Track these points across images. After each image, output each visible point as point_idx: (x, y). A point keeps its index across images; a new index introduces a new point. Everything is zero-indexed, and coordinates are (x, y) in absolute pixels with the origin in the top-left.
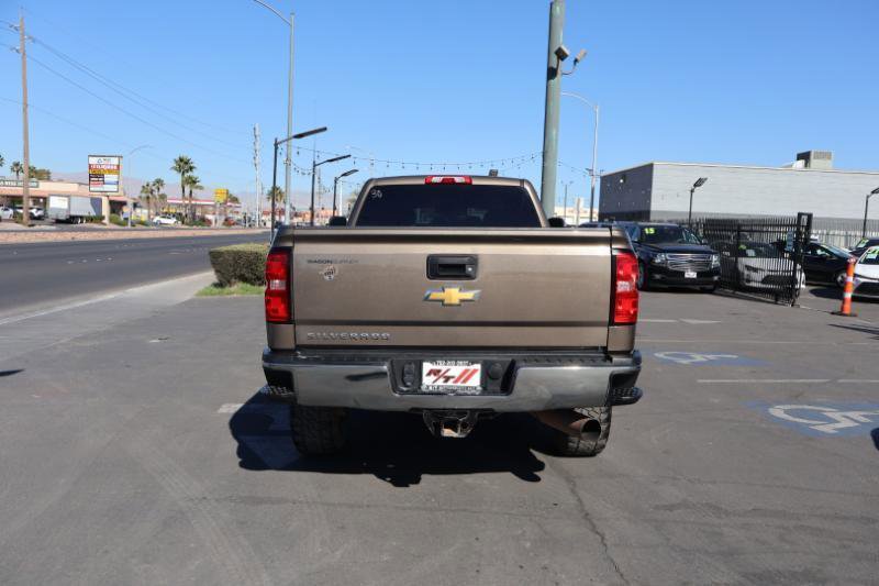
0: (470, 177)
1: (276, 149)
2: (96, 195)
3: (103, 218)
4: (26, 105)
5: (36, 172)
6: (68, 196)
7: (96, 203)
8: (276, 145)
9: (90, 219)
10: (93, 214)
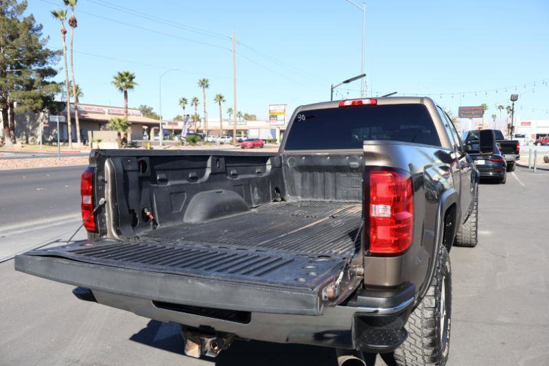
0: (376, 100)
1: (332, 91)
2: (274, 127)
3: (276, 140)
4: (235, 80)
5: (249, 117)
6: (259, 129)
7: (273, 132)
8: (332, 89)
9: (270, 141)
10: (271, 138)
